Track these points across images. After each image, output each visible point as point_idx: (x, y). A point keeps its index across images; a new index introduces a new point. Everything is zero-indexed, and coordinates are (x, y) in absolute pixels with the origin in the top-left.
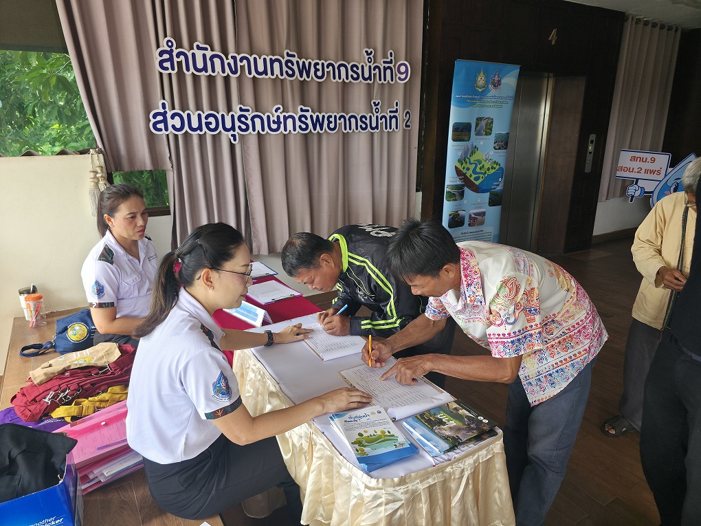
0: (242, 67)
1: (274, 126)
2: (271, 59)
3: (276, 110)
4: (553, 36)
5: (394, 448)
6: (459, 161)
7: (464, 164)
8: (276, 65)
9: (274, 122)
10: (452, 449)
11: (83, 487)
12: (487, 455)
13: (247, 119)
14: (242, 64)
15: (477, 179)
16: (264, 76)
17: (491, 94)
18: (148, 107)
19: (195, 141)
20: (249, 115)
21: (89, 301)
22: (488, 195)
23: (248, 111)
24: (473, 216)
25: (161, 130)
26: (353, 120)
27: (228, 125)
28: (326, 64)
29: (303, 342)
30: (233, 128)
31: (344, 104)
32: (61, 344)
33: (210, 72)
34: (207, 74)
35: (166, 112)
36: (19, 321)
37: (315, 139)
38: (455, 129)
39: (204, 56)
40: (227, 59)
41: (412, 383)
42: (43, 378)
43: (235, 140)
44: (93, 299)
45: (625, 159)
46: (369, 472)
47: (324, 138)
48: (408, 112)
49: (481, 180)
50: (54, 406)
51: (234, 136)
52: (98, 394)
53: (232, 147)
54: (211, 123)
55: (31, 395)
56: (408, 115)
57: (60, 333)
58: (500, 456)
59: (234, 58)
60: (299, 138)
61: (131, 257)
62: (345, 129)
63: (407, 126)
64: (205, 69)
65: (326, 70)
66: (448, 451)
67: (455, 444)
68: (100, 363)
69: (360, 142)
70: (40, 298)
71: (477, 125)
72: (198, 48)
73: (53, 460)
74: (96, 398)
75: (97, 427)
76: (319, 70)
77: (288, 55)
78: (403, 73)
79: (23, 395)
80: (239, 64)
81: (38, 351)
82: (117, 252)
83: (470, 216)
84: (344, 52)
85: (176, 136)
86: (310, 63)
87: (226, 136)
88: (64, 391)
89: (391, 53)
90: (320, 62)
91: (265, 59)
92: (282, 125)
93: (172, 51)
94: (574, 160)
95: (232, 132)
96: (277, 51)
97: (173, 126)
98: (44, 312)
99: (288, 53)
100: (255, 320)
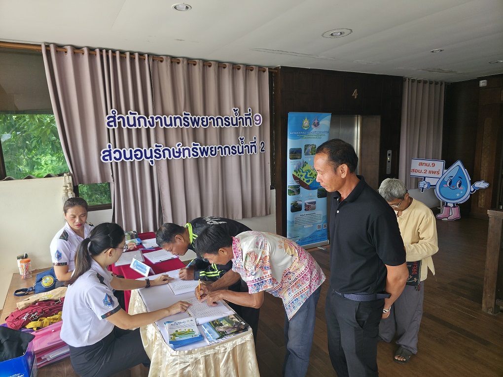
0: (157, 123)
1: (177, 155)
2: (174, 117)
3: (178, 146)
4: (355, 94)
5: (191, 337)
6: (295, 171)
7: (299, 173)
8: (178, 120)
9: (177, 152)
10: (221, 337)
11: (38, 364)
12: (241, 341)
13: (160, 151)
14: (157, 121)
15: (308, 181)
16: (170, 127)
17: (313, 131)
18: (100, 147)
19: (128, 165)
20: (161, 149)
21: (53, 262)
22: (316, 191)
23: (161, 146)
24: (307, 204)
25: (107, 160)
26: (227, 149)
27: (148, 155)
28: (209, 118)
29: (167, 285)
30: (151, 157)
31: (221, 140)
32: (38, 288)
33: (137, 126)
34: (136, 128)
35: (110, 150)
36: (16, 275)
37: (203, 161)
38: (291, 152)
39: (134, 118)
40: (148, 118)
41: (213, 305)
42: (24, 306)
43: (152, 163)
44: (55, 261)
45: (415, 164)
46: (174, 349)
47: (209, 160)
48: (263, 143)
49: (311, 182)
50: (28, 321)
51: (152, 161)
52: (53, 315)
53: (151, 168)
54: (137, 155)
55: (17, 316)
56: (263, 144)
57: (38, 282)
58: (249, 342)
59: (152, 118)
60: (192, 161)
61: (78, 237)
62: (222, 154)
63: (262, 151)
64: (135, 125)
65: (209, 121)
66: (219, 338)
67: (222, 335)
68: (56, 298)
69: (232, 161)
70: (29, 261)
71: (305, 149)
72: (131, 113)
73: (22, 345)
74: (51, 317)
75: (50, 332)
76: (204, 121)
77: (185, 114)
78: (257, 121)
79: (12, 316)
80: (155, 121)
81: (25, 292)
82: (70, 234)
83: (305, 204)
84: (220, 110)
85: (117, 163)
86: (199, 118)
87: (147, 162)
88: (33, 314)
89: (250, 110)
90: (205, 117)
91: (171, 118)
92: (182, 154)
93: (115, 116)
94: (378, 166)
95: (151, 159)
96: (179, 112)
97: (115, 158)
98: (31, 270)
99: (185, 113)
100: (145, 273)
